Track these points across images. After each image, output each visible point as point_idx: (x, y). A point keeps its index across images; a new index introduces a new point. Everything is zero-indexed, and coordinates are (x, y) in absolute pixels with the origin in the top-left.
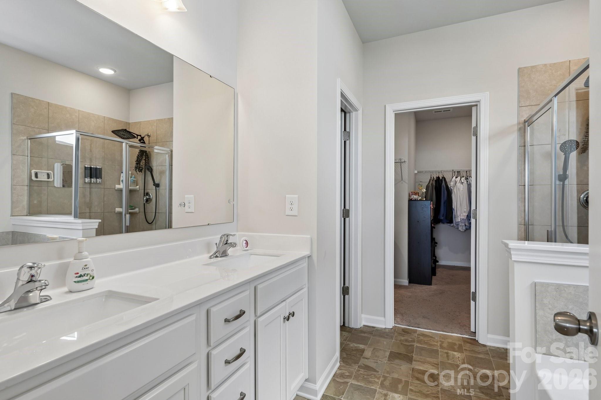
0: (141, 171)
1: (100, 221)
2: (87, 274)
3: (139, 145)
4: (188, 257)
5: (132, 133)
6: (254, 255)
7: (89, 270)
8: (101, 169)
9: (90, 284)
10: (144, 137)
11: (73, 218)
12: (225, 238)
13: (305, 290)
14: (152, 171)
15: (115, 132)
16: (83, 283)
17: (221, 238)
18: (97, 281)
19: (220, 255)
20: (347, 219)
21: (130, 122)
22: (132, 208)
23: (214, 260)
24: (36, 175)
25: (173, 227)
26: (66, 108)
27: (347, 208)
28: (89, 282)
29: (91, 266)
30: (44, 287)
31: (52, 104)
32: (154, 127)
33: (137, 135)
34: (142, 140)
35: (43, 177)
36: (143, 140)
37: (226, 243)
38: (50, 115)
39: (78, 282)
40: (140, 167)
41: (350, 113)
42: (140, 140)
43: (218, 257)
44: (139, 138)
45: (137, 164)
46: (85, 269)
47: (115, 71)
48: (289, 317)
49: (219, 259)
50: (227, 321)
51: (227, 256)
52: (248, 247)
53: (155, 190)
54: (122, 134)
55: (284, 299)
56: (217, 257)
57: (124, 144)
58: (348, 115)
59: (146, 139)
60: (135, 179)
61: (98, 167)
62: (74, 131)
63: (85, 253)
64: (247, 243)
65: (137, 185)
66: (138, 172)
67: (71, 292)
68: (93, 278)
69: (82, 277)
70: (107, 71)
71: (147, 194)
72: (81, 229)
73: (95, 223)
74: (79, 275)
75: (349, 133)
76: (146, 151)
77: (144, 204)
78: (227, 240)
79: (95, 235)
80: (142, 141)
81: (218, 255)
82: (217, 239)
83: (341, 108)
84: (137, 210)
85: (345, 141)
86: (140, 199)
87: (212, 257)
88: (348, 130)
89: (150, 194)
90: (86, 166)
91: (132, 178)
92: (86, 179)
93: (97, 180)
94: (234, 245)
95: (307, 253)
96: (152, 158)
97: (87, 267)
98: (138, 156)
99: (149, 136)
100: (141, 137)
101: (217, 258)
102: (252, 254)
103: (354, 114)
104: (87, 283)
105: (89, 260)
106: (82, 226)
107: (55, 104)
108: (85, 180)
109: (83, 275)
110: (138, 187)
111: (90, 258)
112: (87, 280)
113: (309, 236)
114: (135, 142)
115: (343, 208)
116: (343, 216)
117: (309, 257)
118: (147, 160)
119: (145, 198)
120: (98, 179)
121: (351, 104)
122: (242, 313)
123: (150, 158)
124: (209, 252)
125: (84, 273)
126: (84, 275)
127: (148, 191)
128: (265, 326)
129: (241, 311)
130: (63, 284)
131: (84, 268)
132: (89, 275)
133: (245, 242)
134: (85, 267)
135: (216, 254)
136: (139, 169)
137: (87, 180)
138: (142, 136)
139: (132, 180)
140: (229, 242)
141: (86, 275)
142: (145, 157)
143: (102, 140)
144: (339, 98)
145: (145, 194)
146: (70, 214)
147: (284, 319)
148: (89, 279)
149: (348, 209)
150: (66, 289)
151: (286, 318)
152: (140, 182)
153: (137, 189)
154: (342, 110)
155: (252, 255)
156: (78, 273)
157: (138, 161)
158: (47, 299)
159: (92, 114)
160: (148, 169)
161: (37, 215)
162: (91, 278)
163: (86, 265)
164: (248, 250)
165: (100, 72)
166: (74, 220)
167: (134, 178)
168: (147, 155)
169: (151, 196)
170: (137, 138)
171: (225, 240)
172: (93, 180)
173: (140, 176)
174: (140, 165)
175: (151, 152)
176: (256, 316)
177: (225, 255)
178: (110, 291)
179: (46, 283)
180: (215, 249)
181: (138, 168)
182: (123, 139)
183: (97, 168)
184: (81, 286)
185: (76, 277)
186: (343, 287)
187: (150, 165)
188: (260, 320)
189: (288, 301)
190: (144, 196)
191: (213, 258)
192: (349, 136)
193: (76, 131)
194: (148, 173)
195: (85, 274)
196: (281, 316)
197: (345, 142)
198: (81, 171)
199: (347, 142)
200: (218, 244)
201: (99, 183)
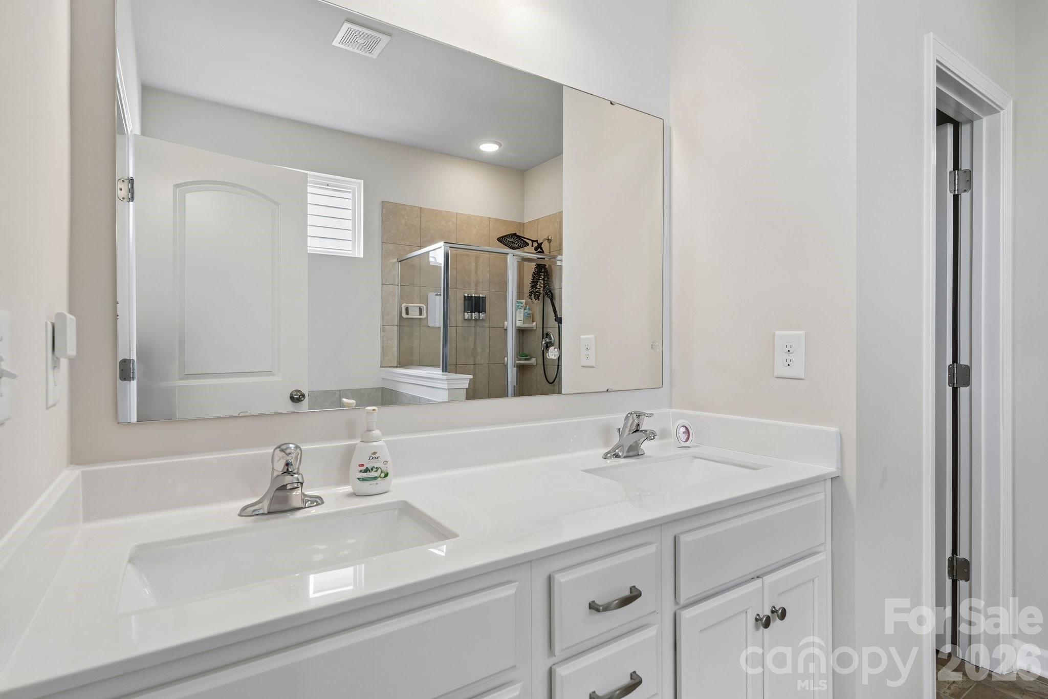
0: (537, 298)
1: (471, 377)
2: (376, 468)
3: (535, 256)
4: (570, 450)
5: (522, 237)
6: (701, 458)
7: (381, 462)
8: (485, 297)
9: (380, 485)
10: (542, 243)
11: (441, 372)
12: (634, 421)
13: (824, 557)
14: (552, 297)
15: (502, 240)
16: (371, 483)
17: (627, 418)
18: (394, 482)
19: (623, 452)
20: (963, 391)
21: (526, 220)
22: (527, 357)
23: (613, 462)
24: (407, 309)
25: (563, 392)
26: (441, 212)
27: (964, 360)
28: (378, 482)
29: (385, 454)
30: (295, 485)
31: (424, 208)
32: (556, 225)
33: (533, 241)
34: (539, 248)
35: (414, 314)
36: (541, 248)
37: (637, 431)
38: (423, 226)
39: (364, 480)
40: (537, 292)
41: (971, 122)
42: (536, 249)
43: (620, 457)
44: (535, 244)
45: (533, 287)
46: (373, 458)
47: (500, 145)
48: (768, 619)
49: (622, 461)
50: (593, 607)
51: (640, 457)
52: (690, 441)
53: (558, 328)
54: (510, 242)
55: (758, 573)
56: (617, 456)
57: (509, 257)
58: (965, 130)
59: (545, 246)
60: (530, 312)
61: (481, 296)
62: (441, 244)
63: (376, 432)
64: (687, 432)
65: (533, 322)
66: (533, 299)
67: (356, 495)
68: (386, 475)
69: (368, 473)
70: (489, 148)
71: (548, 335)
72: (447, 388)
73: (463, 381)
74: (364, 468)
75: (969, 173)
76: (545, 265)
77: (543, 351)
78: (638, 425)
79: (465, 399)
80: (539, 250)
81: (620, 454)
82: (618, 419)
83: (938, 111)
84: (533, 361)
85: (958, 195)
86: (536, 342)
87: (609, 455)
88: (965, 165)
89: (552, 336)
90: (466, 295)
91: (526, 311)
92: (466, 313)
93: (479, 315)
94: (650, 436)
95: (829, 468)
96: (554, 276)
97: (376, 456)
98: (534, 273)
99: (549, 240)
100: (537, 243)
101: (618, 459)
102: (697, 456)
103: (984, 124)
104: (377, 484)
105: (381, 444)
106: (448, 384)
107: (428, 209)
108: (464, 316)
109: (370, 468)
110: (535, 323)
111: (384, 441)
112: (376, 478)
113: (834, 429)
114: (529, 252)
115: (949, 360)
116: (951, 382)
117: (835, 479)
118: (546, 279)
119: (543, 343)
120: (481, 314)
121: (974, 99)
122: (633, 596)
123: (552, 276)
124: (606, 444)
125: (372, 465)
126: (372, 469)
127: (549, 330)
128: (701, 631)
129: (633, 588)
130: (346, 482)
131: (371, 458)
132: (379, 470)
133: (683, 429)
134: (374, 456)
135: (617, 451)
136: (535, 295)
137: (467, 315)
138: (539, 242)
139: (526, 313)
140: (642, 428)
141: (375, 470)
142: (544, 275)
143: (487, 255)
144: (929, 86)
145: (545, 336)
146: (437, 366)
147: (757, 620)
148: (380, 477)
149: (966, 366)
150: (348, 489)
151: (761, 620)
152: (538, 316)
153: (533, 328)
154: (942, 119)
155: (696, 458)
156: (363, 465)
157: (534, 283)
158: (317, 501)
159: (474, 216)
160: (547, 294)
161: (407, 367)
162: (383, 475)
163: (375, 453)
164: (689, 447)
165: (480, 150)
166: (443, 375)
167: (529, 309)
168: (547, 272)
169: (553, 339)
170: (532, 246)
171: (635, 424)
172: (475, 315)
173: (537, 305)
174: (536, 288)
175: (552, 266)
176: (676, 602)
177: (635, 453)
178: (405, 503)
179: (298, 480)
180: (616, 440)
181: (534, 293)
182: (513, 249)
183: (479, 297)
184: (367, 487)
185: (361, 471)
186: (951, 561)
187: (551, 287)
188: (686, 615)
189: (768, 579)
190: (543, 338)
191: (610, 457)
192: (969, 182)
193: (445, 242)
194: (548, 301)
195: (374, 467)
196: (749, 611)
197: (956, 198)
198: (460, 303)
199: (965, 198)
200: (621, 431)
201: (483, 320)
